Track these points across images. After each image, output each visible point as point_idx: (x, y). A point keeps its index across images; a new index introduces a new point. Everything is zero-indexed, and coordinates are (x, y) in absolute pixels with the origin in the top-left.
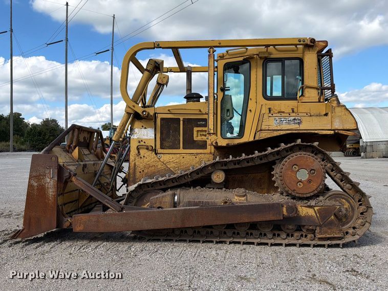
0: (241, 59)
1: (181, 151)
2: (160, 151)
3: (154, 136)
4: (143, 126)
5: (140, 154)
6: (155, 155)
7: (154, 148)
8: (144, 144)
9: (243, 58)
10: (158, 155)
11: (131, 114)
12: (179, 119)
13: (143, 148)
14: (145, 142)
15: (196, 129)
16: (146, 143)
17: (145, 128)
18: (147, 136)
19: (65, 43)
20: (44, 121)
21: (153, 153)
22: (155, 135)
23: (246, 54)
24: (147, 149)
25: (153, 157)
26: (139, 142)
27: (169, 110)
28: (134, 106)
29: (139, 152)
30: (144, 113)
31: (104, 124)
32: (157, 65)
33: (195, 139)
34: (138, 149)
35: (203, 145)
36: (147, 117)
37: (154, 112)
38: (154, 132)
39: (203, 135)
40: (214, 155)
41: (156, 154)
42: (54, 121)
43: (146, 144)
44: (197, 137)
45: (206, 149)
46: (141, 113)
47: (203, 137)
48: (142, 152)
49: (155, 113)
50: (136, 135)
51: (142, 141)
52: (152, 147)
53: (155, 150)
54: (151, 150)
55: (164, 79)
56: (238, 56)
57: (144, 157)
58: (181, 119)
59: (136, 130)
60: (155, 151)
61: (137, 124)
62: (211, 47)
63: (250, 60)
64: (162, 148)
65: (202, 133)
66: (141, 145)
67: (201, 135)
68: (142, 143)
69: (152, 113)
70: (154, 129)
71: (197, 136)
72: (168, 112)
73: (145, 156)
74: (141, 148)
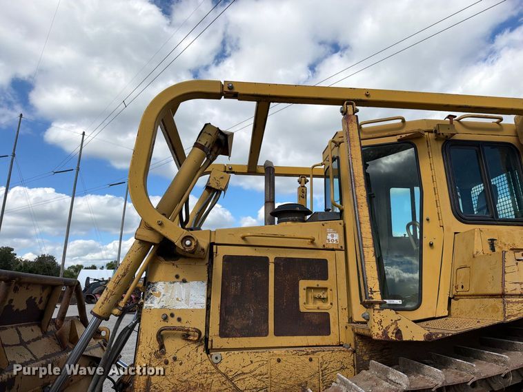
0: (394, 140)
1: (271, 340)
2: (217, 342)
3: (204, 300)
4: (177, 277)
5: (164, 353)
6: (205, 354)
7: (203, 334)
8: (177, 324)
9: (398, 137)
10: (214, 354)
11: (151, 244)
12: (267, 259)
13: (174, 335)
14: (179, 320)
15: (303, 284)
16: (184, 320)
17: (184, 281)
18: (187, 301)
19: (75, 173)
20: (39, 258)
21: (201, 349)
22: (209, 299)
23: (404, 131)
24: (186, 337)
25: (199, 359)
26: (165, 319)
27: (243, 238)
28: (161, 224)
29: (162, 347)
30: (188, 242)
31: (109, 262)
32: (222, 137)
33: (303, 309)
34: (160, 337)
35: (320, 324)
36: (193, 252)
37: (208, 242)
38: (204, 293)
39: (320, 298)
40: (354, 352)
41: (208, 351)
42: (51, 258)
43: (183, 324)
44: (307, 305)
45: (329, 333)
46: (178, 243)
47: (319, 304)
48: (172, 345)
49: (212, 245)
50: (157, 299)
51: (172, 315)
52: (200, 333)
53: (206, 339)
54: (195, 342)
55: (221, 181)
56: (386, 134)
57: (175, 359)
58: (272, 259)
59: (160, 287)
60: (204, 341)
61: (164, 269)
62: (350, 102)
63: (415, 142)
64: (223, 334)
65: (317, 294)
66: (170, 329)
67: (315, 298)
68: (173, 322)
69: (204, 244)
70: (205, 284)
71: (307, 302)
72: (243, 243)
73: (179, 356)
74: (168, 336)
